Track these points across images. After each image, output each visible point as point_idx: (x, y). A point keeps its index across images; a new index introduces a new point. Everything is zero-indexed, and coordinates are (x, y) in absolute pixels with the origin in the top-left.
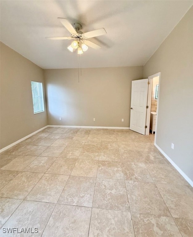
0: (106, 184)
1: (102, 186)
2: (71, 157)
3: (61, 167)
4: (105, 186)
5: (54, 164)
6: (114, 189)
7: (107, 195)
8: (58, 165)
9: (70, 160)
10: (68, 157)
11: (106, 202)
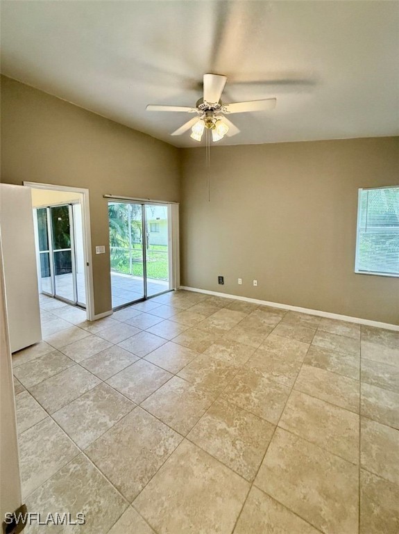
0: (230, 448)
1: (241, 448)
4: (234, 444)
6: (218, 429)
7: (238, 427)
11: (246, 419)
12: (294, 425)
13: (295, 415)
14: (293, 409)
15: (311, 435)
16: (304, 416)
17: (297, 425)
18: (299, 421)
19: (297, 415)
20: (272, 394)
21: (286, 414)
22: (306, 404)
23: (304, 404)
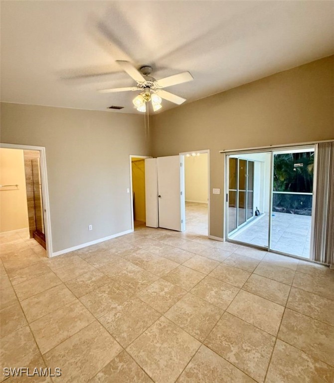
2: (169, 283)
3: (187, 276)
5: (195, 282)
8: (190, 279)
9: (173, 279)
10: (172, 285)
12: (72, 307)
13: (77, 310)
14: (81, 311)
15: (60, 312)
16: (73, 314)
17: (71, 308)
18: (71, 310)
19: (75, 311)
20: (100, 304)
21: (81, 306)
22: (79, 322)
23: (79, 319)
